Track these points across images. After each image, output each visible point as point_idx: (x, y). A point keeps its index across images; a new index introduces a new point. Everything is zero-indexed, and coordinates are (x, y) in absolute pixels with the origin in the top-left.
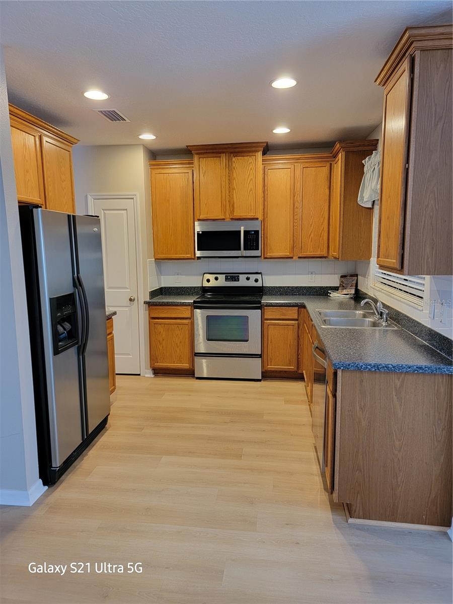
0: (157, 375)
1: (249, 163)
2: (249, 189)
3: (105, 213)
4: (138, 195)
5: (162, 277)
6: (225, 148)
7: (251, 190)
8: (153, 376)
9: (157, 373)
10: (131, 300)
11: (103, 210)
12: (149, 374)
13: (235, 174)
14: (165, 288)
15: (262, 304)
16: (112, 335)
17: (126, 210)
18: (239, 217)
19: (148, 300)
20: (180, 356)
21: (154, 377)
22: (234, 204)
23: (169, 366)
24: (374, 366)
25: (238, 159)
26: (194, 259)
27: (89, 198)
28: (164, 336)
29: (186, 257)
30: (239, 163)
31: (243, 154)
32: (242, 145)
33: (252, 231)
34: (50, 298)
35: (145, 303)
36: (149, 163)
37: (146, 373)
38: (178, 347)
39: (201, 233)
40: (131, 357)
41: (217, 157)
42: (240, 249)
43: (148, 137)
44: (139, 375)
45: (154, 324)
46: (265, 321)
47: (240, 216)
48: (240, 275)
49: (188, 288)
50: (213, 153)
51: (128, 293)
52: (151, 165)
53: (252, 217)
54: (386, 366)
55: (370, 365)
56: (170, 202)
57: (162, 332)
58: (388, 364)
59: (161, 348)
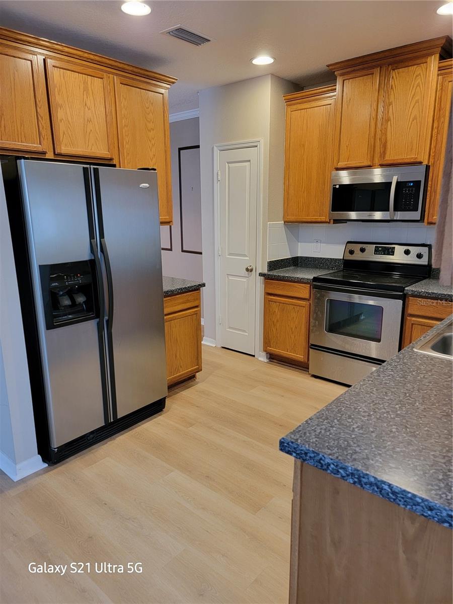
0: (272, 360)
1: (415, 75)
2: (412, 116)
3: (228, 166)
4: (262, 141)
5: (299, 244)
6: (381, 59)
7: (415, 118)
8: (266, 360)
9: (273, 359)
10: (247, 270)
11: (228, 163)
12: (262, 358)
13: (392, 97)
14: (301, 258)
15: (405, 292)
16: (199, 309)
17: (249, 161)
18: (392, 162)
19: (265, 271)
20: (295, 344)
21: (267, 363)
22: (386, 142)
23: (281, 354)
24: (352, 474)
25: (398, 73)
26: (329, 223)
27: (215, 148)
28: (278, 316)
29: (319, 220)
30: (400, 79)
31: (407, 64)
32: (406, 50)
33: (411, 182)
34: (40, 266)
35: (261, 275)
36: (284, 98)
37: (260, 356)
38: (293, 333)
39: (337, 187)
40: (247, 334)
41: (369, 75)
42: (387, 209)
43: (263, 60)
44: (254, 356)
45: (269, 301)
46: (408, 318)
47: (394, 160)
48: (396, 246)
49: (327, 259)
50: (363, 69)
51: (247, 261)
52: (288, 101)
53: (412, 160)
54: (376, 484)
55: (345, 469)
56: (306, 147)
57: (277, 311)
58: (384, 482)
59: (274, 330)
